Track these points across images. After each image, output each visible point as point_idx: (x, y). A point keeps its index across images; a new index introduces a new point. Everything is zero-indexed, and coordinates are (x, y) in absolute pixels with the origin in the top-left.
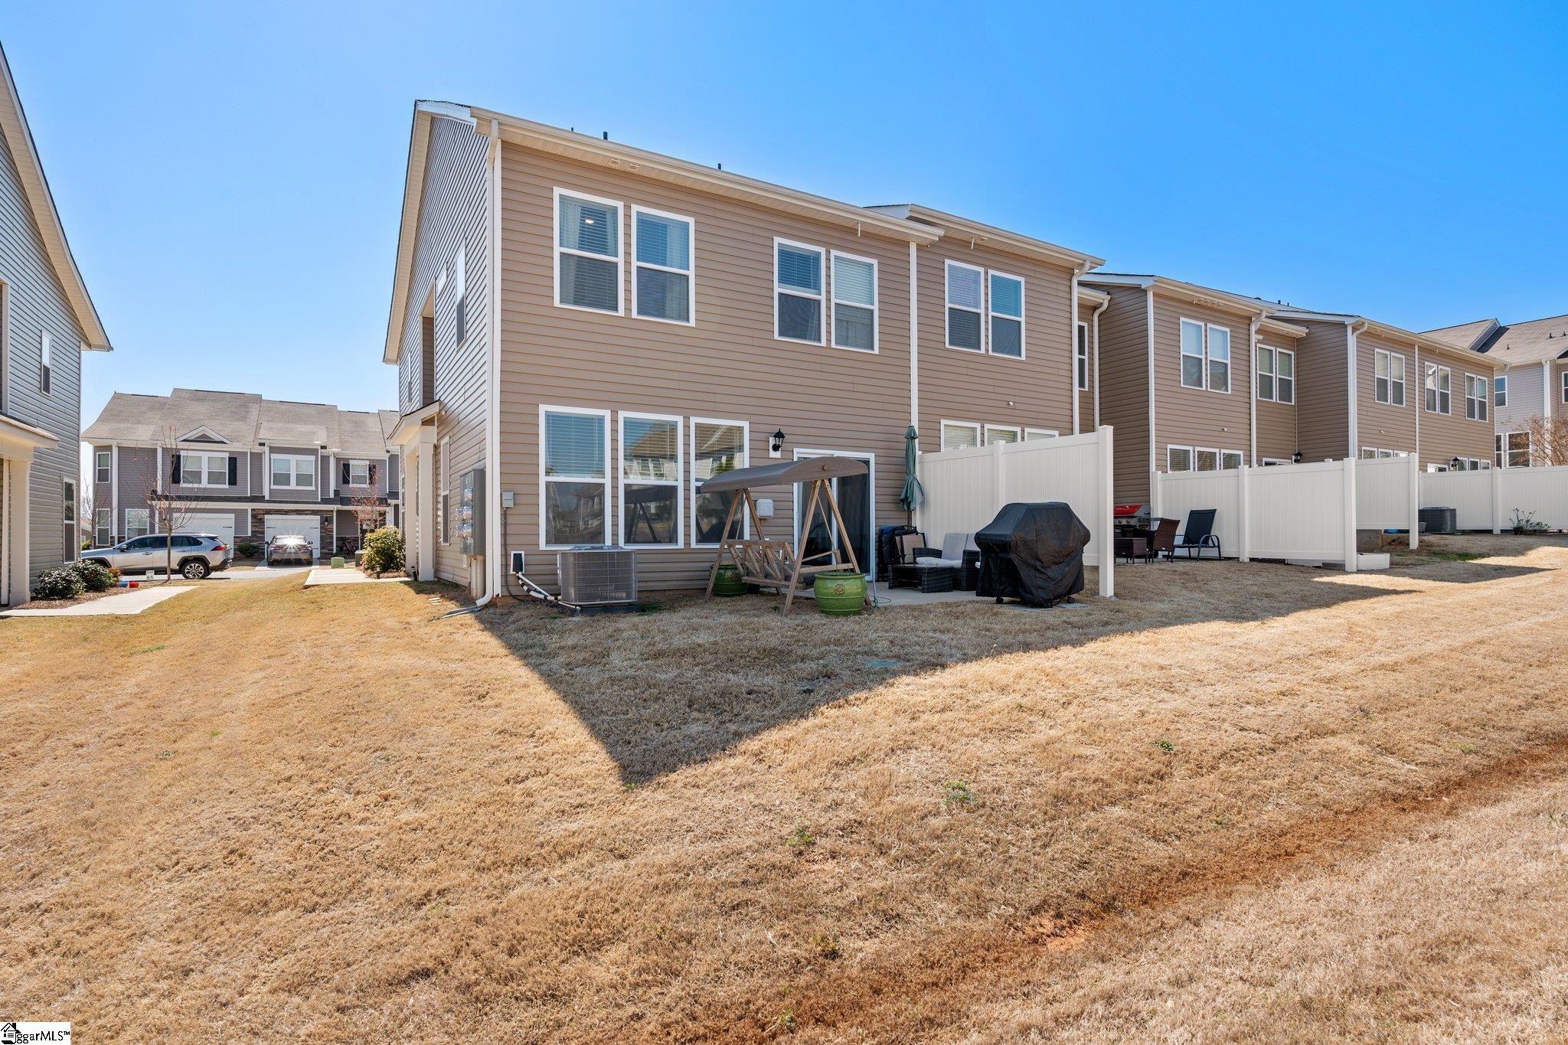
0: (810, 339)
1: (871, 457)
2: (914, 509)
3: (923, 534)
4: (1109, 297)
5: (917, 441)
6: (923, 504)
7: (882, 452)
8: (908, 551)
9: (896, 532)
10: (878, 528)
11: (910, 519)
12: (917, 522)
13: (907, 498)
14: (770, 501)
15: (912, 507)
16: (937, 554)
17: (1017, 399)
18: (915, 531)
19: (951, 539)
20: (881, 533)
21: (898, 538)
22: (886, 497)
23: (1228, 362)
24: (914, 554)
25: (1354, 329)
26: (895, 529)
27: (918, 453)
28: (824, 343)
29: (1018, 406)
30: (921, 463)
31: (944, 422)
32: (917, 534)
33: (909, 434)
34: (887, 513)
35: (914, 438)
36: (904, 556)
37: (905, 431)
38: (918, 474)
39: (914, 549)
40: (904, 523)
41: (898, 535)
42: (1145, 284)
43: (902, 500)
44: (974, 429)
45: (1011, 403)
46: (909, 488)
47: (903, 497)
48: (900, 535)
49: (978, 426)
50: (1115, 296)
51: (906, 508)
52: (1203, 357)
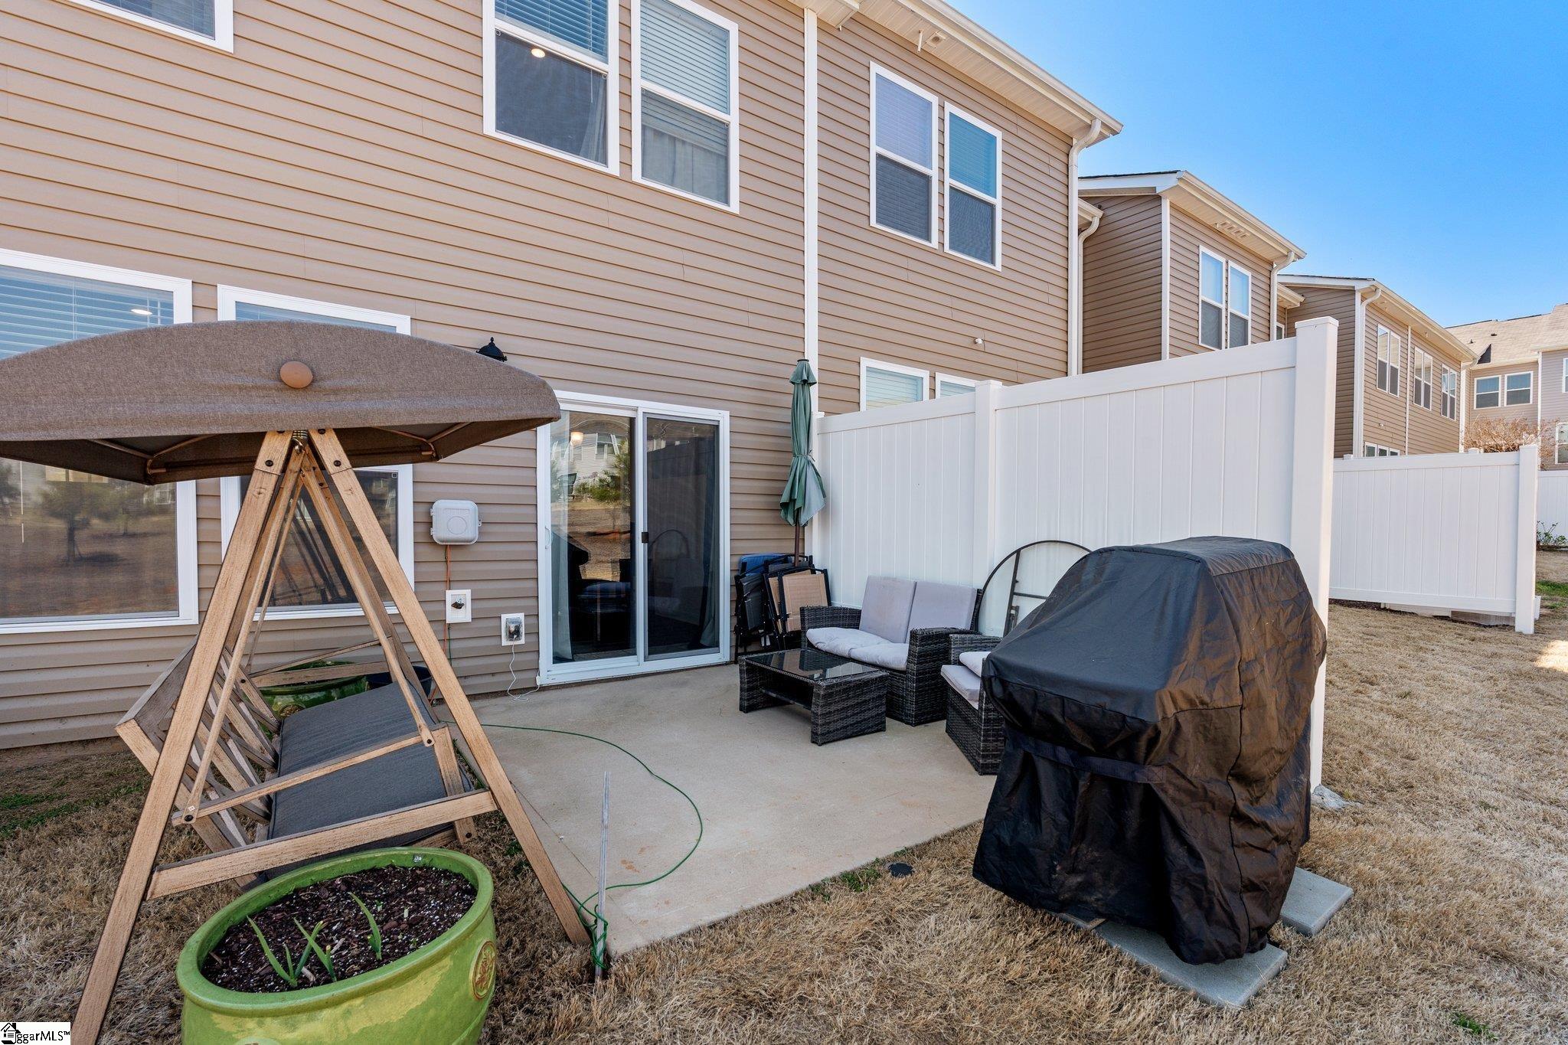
0: (586, 156)
1: (722, 418)
2: (809, 522)
3: (825, 572)
4: (1100, 213)
5: (814, 391)
6: (825, 511)
7: (746, 410)
8: (792, 608)
9: (772, 568)
10: (736, 559)
11: (799, 539)
12: (815, 546)
13: (792, 501)
14: (470, 505)
15: (803, 520)
16: (851, 619)
17: (990, 336)
18: (808, 566)
19: (877, 587)
20: (742, 569)
21: (773, 582)
22: (751, 498)
23: (1249, 318)
24: (803, 620)
25: (1363, 299)
26: (768, 562)
27: (817, 415)
28: (614, 167)
29: (990, 348)
30: (823, 433)
31: (866, 362)
32: (813, 572)
33: (798, 374)
34: (753, 529)
35: (807, 383)
36: (785, 617)
37: (790, 372)
38: (816, 455)
39: (802, 610)
40: (788, 548)
41: (773, 575)
42: (1161, 185)
43: (785, 506)
44: (917, 380)
45: (979, 341)
46: (797, 482)
47: (785, 498)
48: (780, 574)
49: (925, 374)
50: (1109, 212)
51: (791, 520)
52: (1223, 306)
